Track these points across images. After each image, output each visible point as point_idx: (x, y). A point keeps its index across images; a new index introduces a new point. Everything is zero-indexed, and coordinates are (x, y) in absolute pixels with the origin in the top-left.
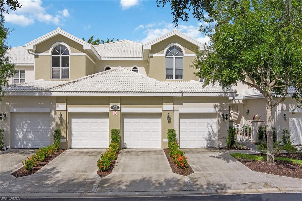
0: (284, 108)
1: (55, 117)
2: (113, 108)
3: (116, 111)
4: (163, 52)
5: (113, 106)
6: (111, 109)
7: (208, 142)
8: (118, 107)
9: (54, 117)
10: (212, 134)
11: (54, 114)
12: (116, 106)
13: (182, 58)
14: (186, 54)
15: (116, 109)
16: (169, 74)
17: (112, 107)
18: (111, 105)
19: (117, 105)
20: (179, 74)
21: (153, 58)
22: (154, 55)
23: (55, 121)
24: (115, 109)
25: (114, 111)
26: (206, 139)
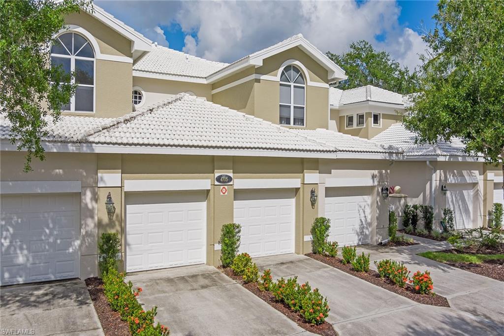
0: (442, 178)
1: (93, 208)
2: (221, 180)
3: (226, 187)
4: (277, 74)
5: (221, 176)
6: (216, 183)
7: (360, 237)
8: (230, 179)
9: (90, 206)
10: (364, 223)
11: (91, 199)
12: (226, 176)
13: (303, 88)
14: (311, 81)
15: (226, 182)
16: (285, 115)
17: (219, 179)
18: (217, 175)
19: (227, 174)
20: (299, 116)
21: (260, 82)
22: (263, 77)
23: (92, 217)
24: (224, 182)
25: (222, 187)
26: (357, 234)
